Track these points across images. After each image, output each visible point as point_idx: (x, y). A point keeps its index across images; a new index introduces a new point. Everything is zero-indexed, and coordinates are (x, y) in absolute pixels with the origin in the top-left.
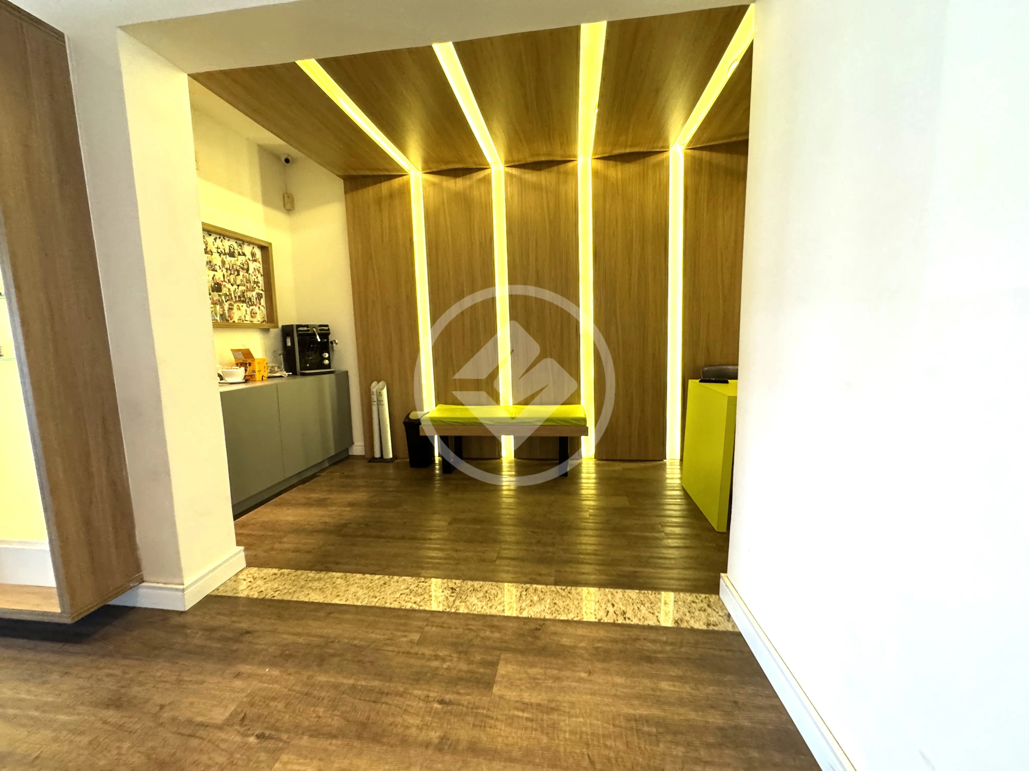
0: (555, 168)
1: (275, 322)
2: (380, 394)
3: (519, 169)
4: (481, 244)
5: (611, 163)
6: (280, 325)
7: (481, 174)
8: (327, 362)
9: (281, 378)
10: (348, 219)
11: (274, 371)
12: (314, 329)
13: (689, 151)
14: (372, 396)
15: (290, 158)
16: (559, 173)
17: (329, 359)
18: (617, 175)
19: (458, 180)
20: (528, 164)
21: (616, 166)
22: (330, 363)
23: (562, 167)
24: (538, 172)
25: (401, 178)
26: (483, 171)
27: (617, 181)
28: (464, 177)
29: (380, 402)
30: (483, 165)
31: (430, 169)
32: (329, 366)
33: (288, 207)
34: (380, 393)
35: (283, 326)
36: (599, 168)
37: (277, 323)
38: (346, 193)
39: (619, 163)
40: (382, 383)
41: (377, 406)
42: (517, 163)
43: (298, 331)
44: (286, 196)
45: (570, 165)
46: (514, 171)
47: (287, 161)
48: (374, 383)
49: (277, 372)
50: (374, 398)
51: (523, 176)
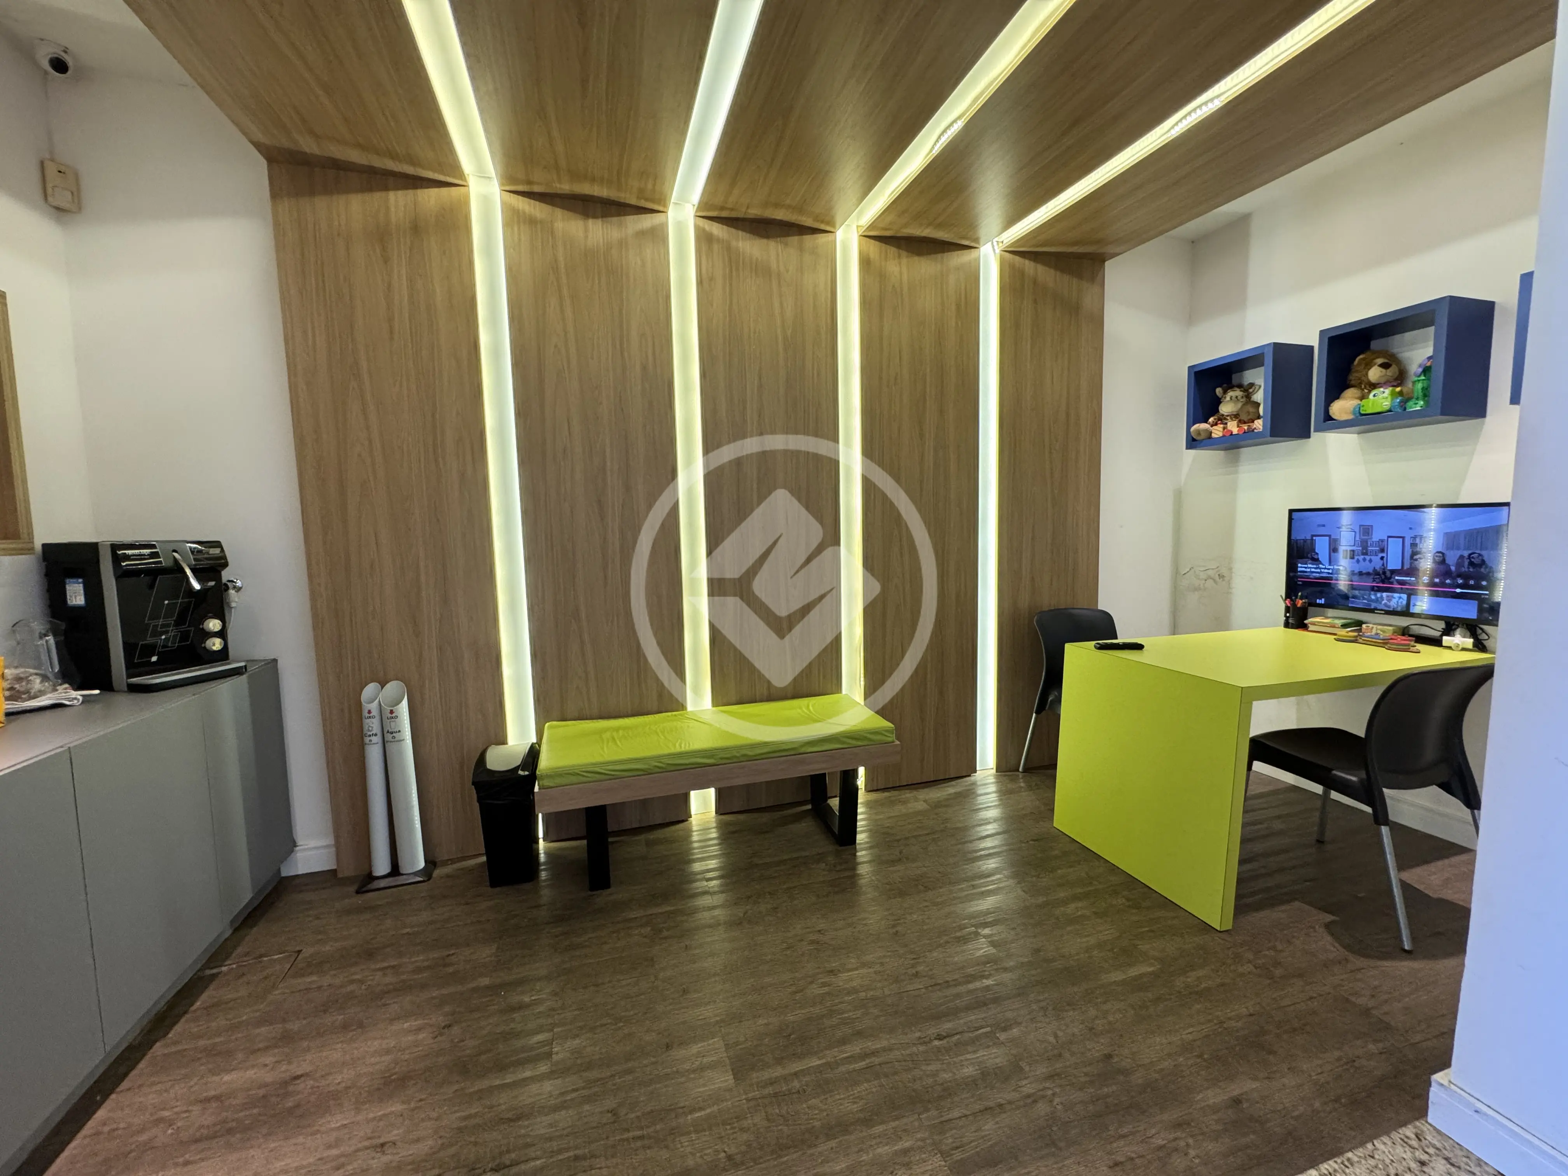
0: (794, 240)
1: (24, 536)
2: (388, 716)
3: (725, 227)
4: (644, 368)
5: (892, 250)
6: (38, 544)
7: (646, 221)
8: (216, 644)
9: (59, 711)
10: (281, 265)
11: (27, 692)
12: (175, 554)
13: (1007, 254)
14: (367, 722)
15: (70, 63)
16: (801, 249)
17: (222, 634)
18: (901, 273)
19: (590, 222)
20: (743, 220)
21: (899, 256)
22: (225, 648)
23: (808, 239)
24: (765, 241)
25: (444, 191)
26: (649, 215)
27: (901, 283)
28: (604, 219)
29: (388, 737)
30: (653, 201)
31: (529, 183)
32: (223, 655)
33: (63, 199)
34: (392, 712)
35: (45, 546)
36: (872, 256)
37: (31, 535)
38: (275, 195)
39: (904, 253)
40: (393, 687)
41: (380, 745)
42: (724, 214)
43: (117, 560)
44: (49, 165)
45: (821, 238)
46: (717, 229)
47: (60, 66)
48: (370, 689)
49: (41, 693)
50: (373, 725)
51: (734, 243)
